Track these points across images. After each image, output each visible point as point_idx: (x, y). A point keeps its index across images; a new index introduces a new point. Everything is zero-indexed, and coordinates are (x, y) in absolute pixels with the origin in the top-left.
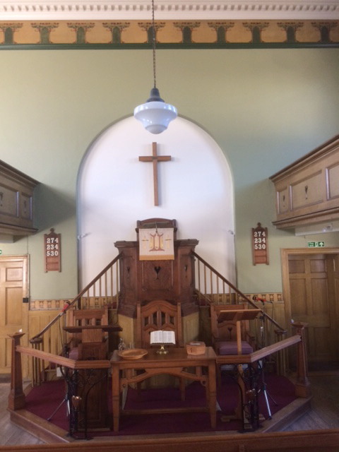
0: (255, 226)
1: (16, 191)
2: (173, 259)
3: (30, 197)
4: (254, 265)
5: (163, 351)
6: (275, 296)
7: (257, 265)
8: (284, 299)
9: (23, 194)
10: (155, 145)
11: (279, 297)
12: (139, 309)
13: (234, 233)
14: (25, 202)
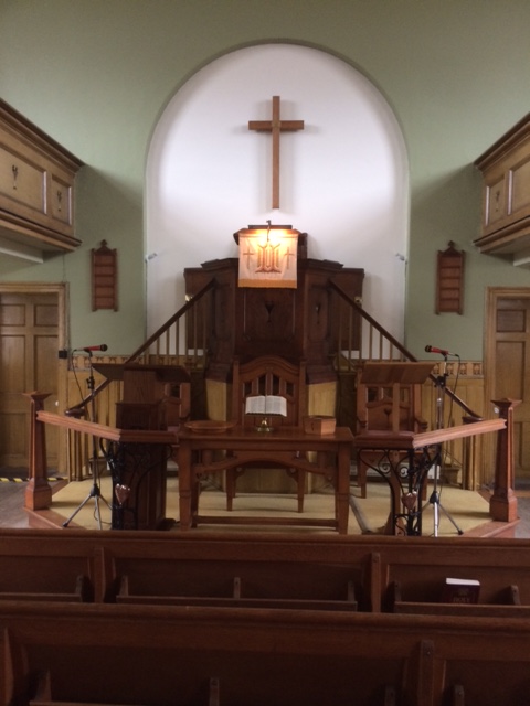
0: (444, 247)
1: (42, 170)
2: (296, 287)
3: (67, 186)
4: (437, 313)
5: (264, 426)
6: (470, 366)
7: (442, 314)
8: (484, 372)
9: (55, 178)
10: (276, 100)
11: (477, 368)
12: (236, 369)
13: (406, 258)
14: (59, 194)
